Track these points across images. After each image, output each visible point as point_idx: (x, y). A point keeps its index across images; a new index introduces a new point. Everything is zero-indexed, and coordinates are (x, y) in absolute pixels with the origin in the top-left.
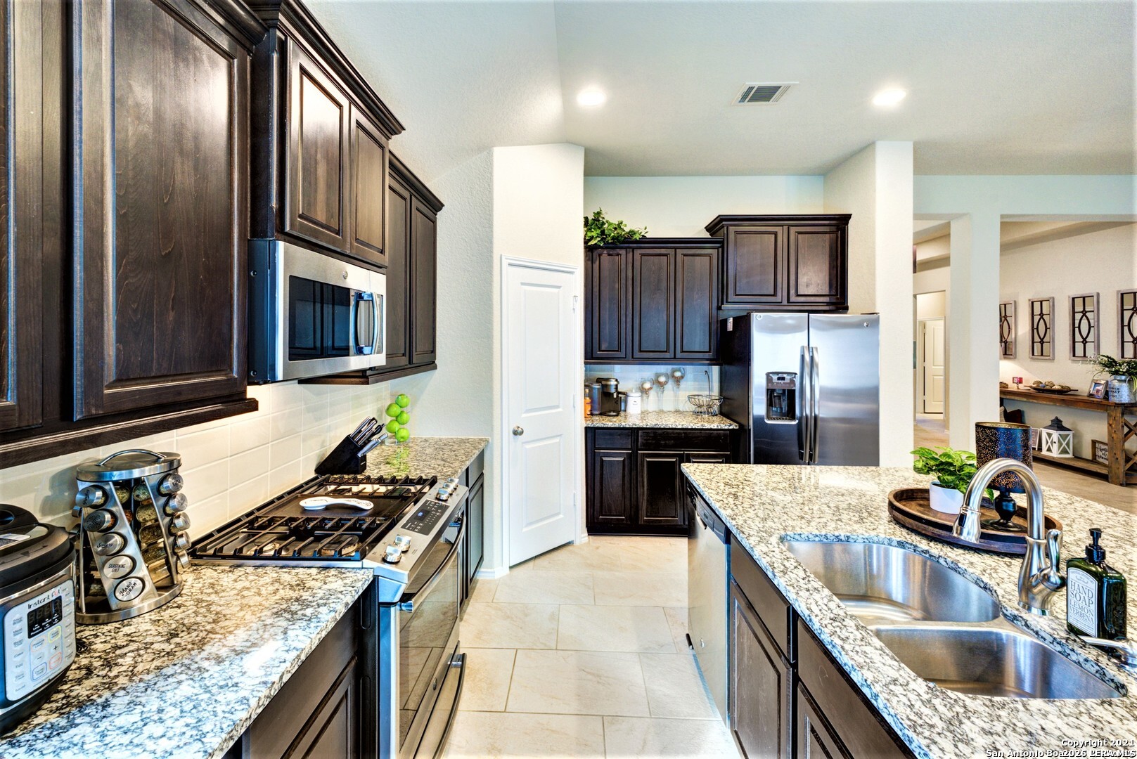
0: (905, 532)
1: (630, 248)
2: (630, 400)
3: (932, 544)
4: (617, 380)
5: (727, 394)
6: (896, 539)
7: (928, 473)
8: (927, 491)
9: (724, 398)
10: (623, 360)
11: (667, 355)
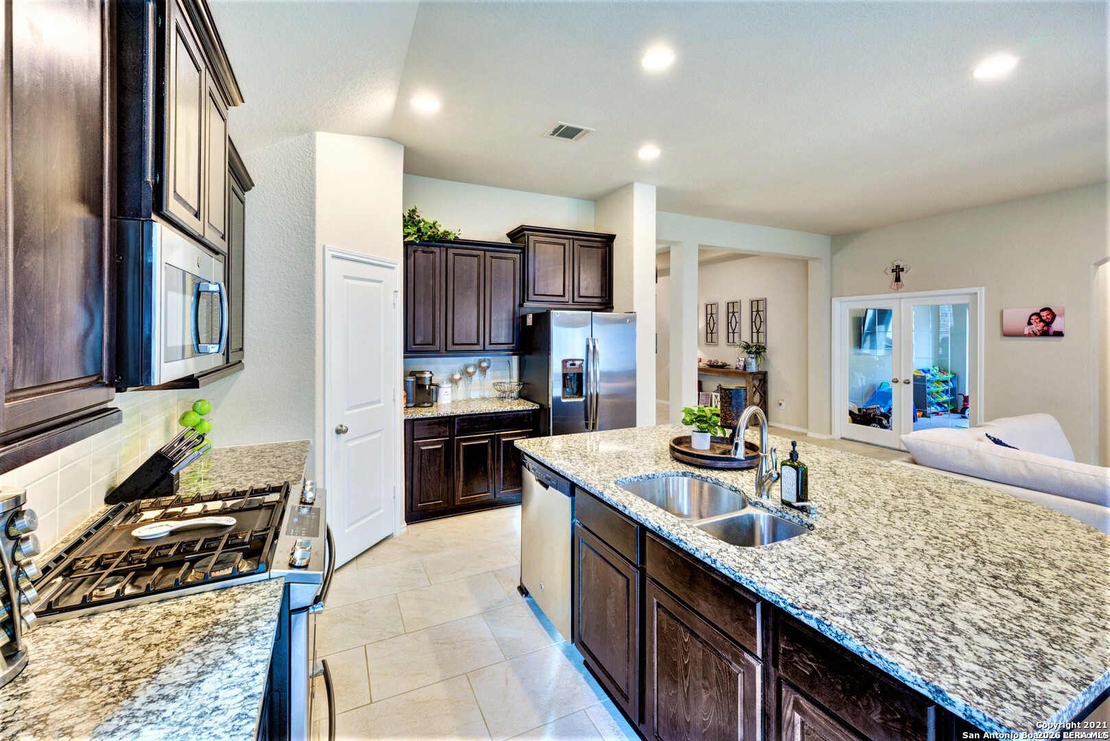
0: (684, 465)
1: (444, 247)
2: (442, 391)
3: (701, 470)
4: (431, 373)
5: (526, 379)
6: (681, 471)
7: (691, 424)
8: (690, 437)
9: (524, 384)
10: (437, 354)
11: (477, 347)
